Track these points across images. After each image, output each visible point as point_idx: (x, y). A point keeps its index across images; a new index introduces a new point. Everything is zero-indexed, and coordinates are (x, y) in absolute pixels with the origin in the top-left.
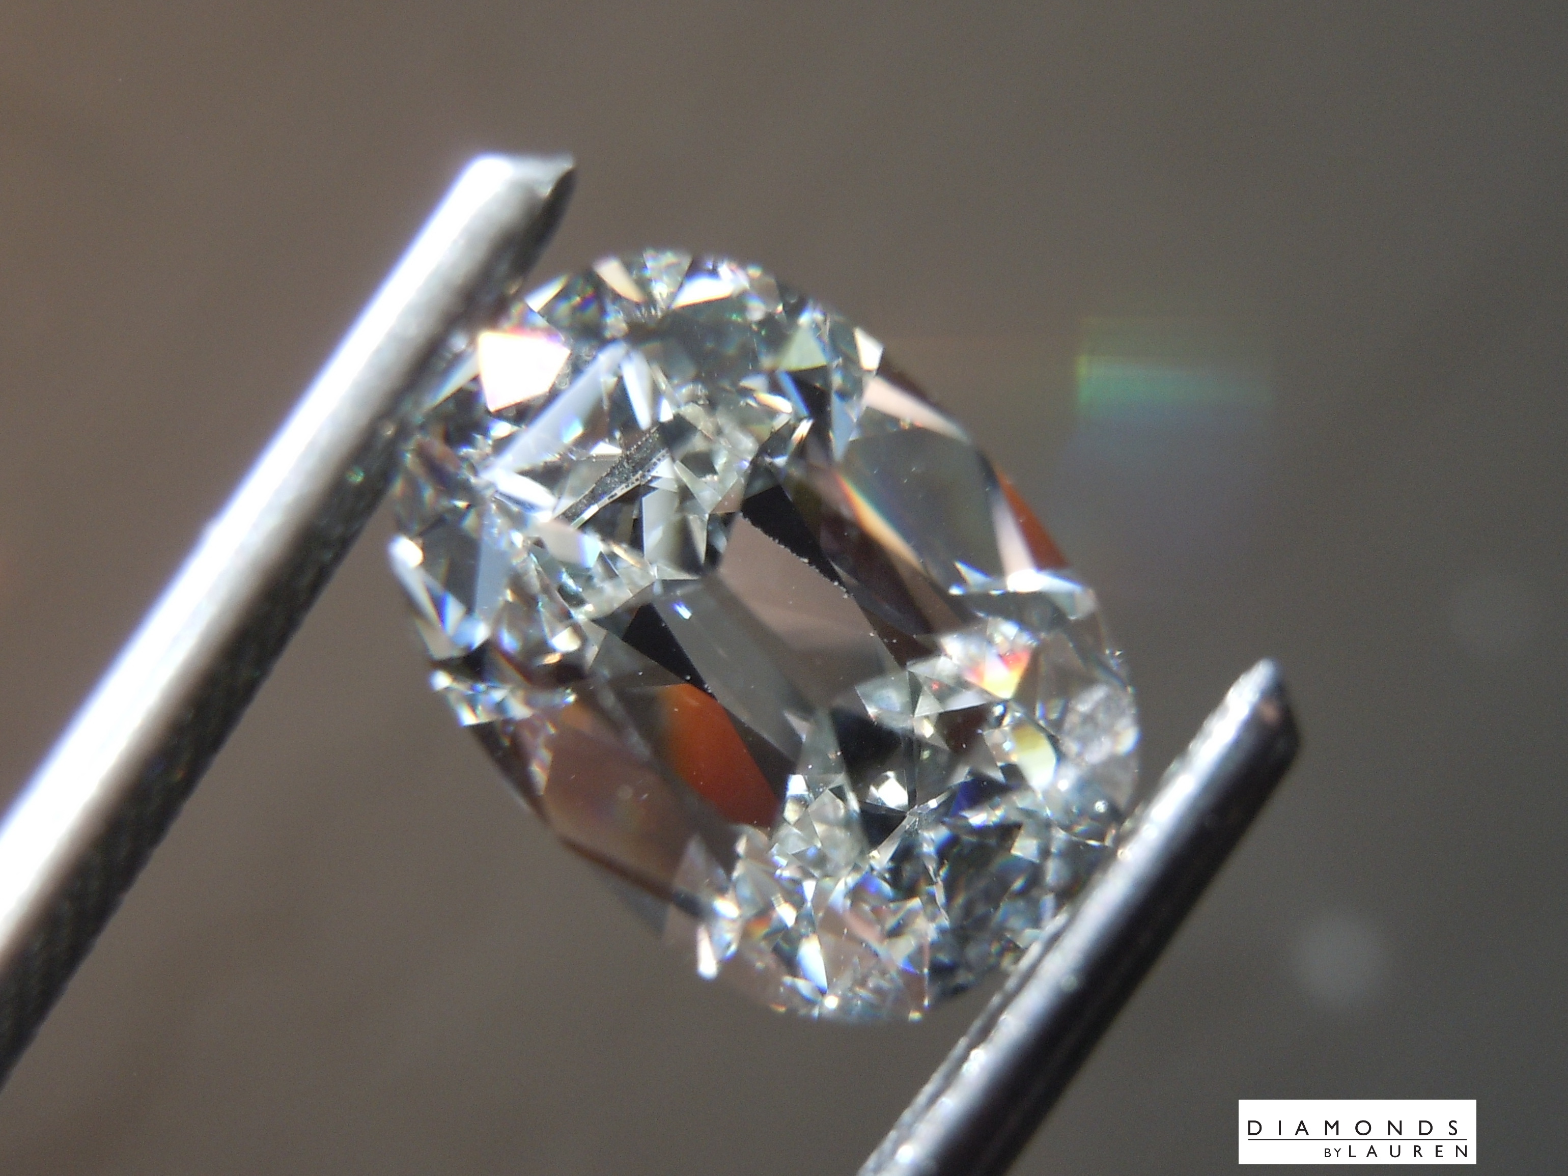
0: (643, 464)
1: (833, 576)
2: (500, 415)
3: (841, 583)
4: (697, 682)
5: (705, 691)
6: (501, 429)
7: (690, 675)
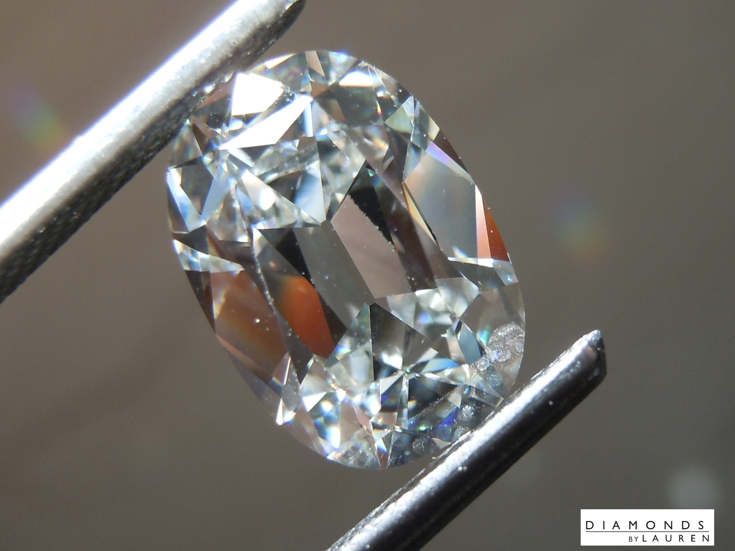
0: (305, 159)
1: (389, 239)
2: (238, 117)
3: (393, 243)
4: (307, 277)
5: (310, 282)
6: (237, 125)
7: (305, 273)
